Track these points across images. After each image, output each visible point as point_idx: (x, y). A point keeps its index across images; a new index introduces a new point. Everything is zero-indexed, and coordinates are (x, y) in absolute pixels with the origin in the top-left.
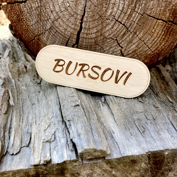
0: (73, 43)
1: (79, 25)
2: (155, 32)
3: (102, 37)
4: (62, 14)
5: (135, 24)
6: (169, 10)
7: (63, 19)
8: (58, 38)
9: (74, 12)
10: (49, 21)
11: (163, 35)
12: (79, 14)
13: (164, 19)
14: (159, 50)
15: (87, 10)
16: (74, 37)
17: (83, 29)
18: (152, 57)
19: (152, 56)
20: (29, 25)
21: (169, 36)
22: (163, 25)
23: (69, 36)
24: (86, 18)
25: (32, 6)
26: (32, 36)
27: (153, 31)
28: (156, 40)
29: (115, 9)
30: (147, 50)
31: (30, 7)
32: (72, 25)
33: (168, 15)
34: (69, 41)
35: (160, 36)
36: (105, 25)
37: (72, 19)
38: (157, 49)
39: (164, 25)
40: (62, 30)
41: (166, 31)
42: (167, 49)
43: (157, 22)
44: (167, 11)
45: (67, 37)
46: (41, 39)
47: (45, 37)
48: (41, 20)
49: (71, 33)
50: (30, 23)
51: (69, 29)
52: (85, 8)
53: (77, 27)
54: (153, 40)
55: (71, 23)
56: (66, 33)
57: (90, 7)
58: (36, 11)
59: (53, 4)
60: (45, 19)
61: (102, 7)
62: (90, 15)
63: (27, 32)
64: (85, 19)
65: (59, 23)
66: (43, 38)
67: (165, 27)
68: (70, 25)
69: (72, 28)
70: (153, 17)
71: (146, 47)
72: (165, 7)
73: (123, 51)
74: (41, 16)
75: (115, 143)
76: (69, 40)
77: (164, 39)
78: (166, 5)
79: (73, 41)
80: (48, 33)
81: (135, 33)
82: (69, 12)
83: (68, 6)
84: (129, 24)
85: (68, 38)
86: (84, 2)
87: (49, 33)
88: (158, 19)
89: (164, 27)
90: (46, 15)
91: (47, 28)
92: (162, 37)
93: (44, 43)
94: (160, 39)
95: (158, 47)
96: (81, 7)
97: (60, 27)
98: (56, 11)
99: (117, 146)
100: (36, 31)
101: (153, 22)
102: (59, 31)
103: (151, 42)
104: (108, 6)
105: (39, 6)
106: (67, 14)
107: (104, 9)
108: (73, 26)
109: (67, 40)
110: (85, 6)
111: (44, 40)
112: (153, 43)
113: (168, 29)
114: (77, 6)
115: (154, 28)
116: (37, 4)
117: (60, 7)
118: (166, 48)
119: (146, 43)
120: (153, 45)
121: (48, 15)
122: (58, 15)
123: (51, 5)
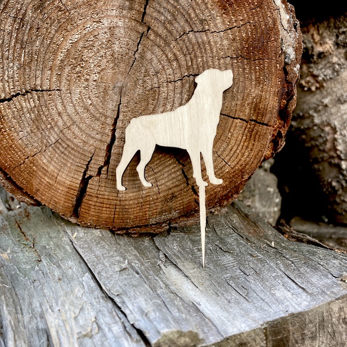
0: (99, 165)
1: (110, 134)
2: (233, 138)
4: (78, 116)
6: (248, 104)
7: (81, 125)
8: (70, 158)
9: (100, 114)
10: (54, 130)
11: (245, 142)
12: (109, 117)
13: (243, 117)
14: (242, 165)
15: (122, 109)
16: (100, 155)
17: (117, 140)
18: (233, 176)
19: (232, 174)
20: (14, 139)
21: (253, 142)
22: (242, 126)
23: (91, 153)
24: (121, 122)
25: (22, 107)
26: (20, 158)
27: (229, 136)
28: (234, 149)
30: (224, 166)
31: (19, 107)
32: (97, 134)
33: (247, 111)
34: (92, 162)
35: (240, 143)
37: (97, 125)
38: (238, 163)
39: (245, 125)
40: (79, 144)
41: (249, 135)
42: (253, 162)
43: (233, 122)
44: (246, 106)
45: (87, 155)
46: (37, 161)
47: (45, 157)
48: (38, 129)
49: (96, 148)
50: (18, 135)
51: (91, 141)
52: (119, 105)
53: (106, 137)
54: (231, 150)
55: (95, 131)
56: (85, 148)
57: (127, 105)
58: (30, 115)
59: (62, 101)
60: (47, 126)
61: (148, 104)
62: (128, 118)
63: (10, 150)
64: (119, 124)
65: (73, 133)
66: (41, 160)
67: (247, 129)
68: (93, 134)
69: (97, 140)
70: (227, 116)
71: (222, 161)
72: (243, 100)
73: (185, 171)
74: (38, 122)
75: (207, 319)
76: (91, 160)
77: (247, 147)
78: (244, 97)
79: (98, 160)
80: (51, 149)
82: (92, 113)
83: (89, 103)
85: (91, 156)
86: (116, 97)
87: (54, 150)
88: (234, 118)
89: (245, 129)
90: (50, 119)
91: (50, 141)
92: (244, 144)
93: (43, 168)
94: (241, 147)
95: (240, 160)
96: (111, 106)
97: (76, 138)
98: (68, 113)
99: (210, 324)
100: (28, 147)
101: (227, 123)
102: (72, 146)
103: (228, 154)
104: (157, 103)
105: (37, 105)
106: (88, 117)
108: (98, 137)
109: (89, 160)
110: (118, 104)
111: (43, 163)
112: (231, 155)
113: (251, 131)
114: (106, 103)
115: (229, 131)
116: (32, 102)
117: (74, 106)
118: (252, 160)
119: (221, 155)
120: (232, 157)
121: (53, 119)
122: (72, 119)
123: (58, 103)
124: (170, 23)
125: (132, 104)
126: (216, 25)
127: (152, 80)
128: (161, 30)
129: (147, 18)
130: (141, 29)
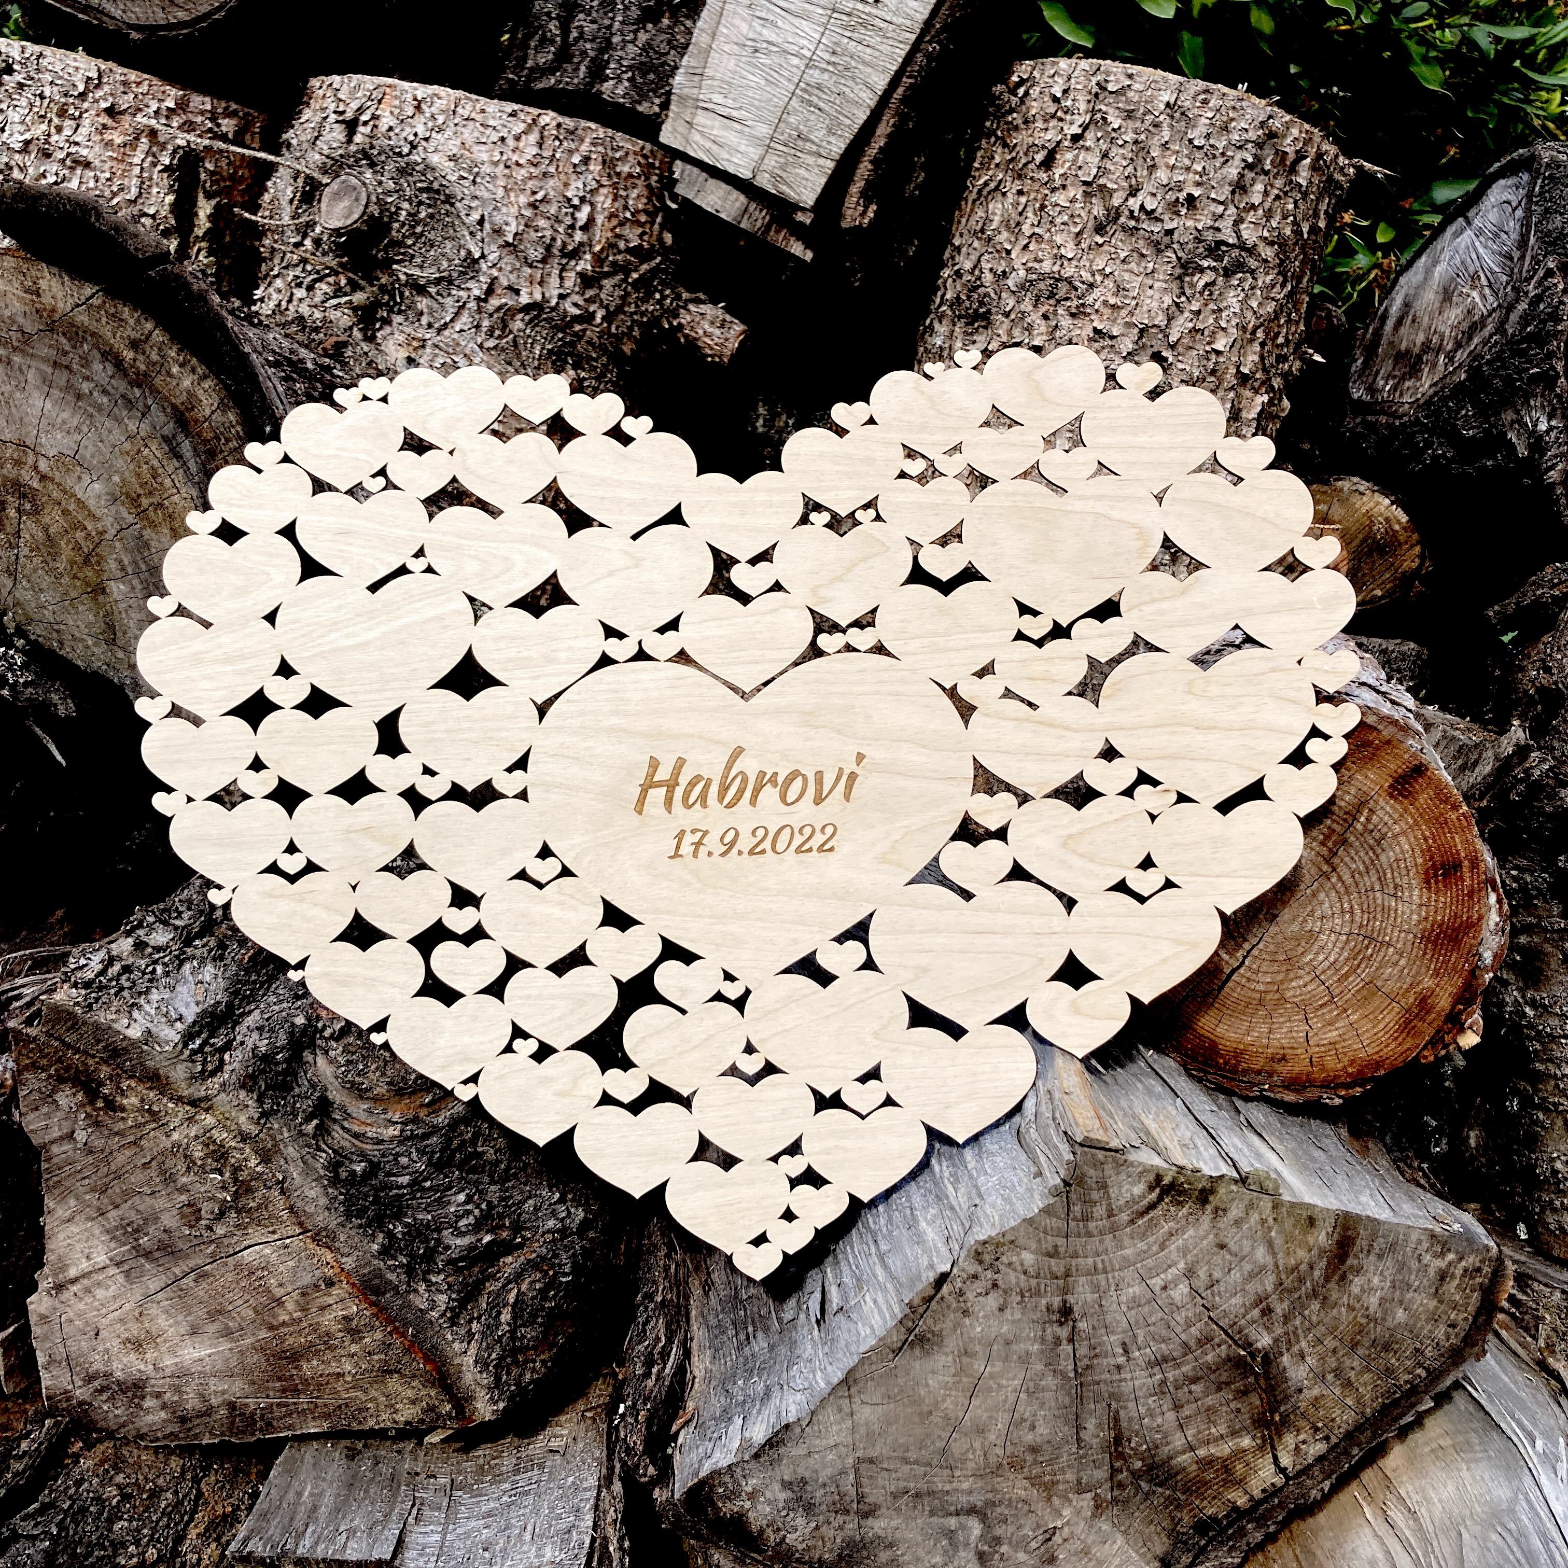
0: (1212, 988)
1: (1241, 960)
2: (1382, 1022)
3: (1277, 996)
5: (1349, 996)
9: (1239, 933)
11: (1395, 1032)
12: (1248, 941)
13: (1404, 1004)
14: (1382, 1057)
15: (1266, 938)
16: (1219, 978)
17: (1244, 968)
19: (1365, 1062)
21: (1405, 1036)
22: (1399, 1013)
24: (1259, 951)
27: (1379, 1019)
28: (1380, 1034)
29: (1321, 957)
30: (1359, 1048)
33: (1411, 1000)
34: (1205, 981)
35: (1389, 1031)
36: (1291, 975)
37: (1230, 944)
38: (1377, 1053)
39: (1402, 1014)
41: (1403, 1026)
42: (1396, 1058)
43: (1390, 1004)
44: (1412, 993)
49: (1217, 968)
54: (1375, 1035)
64: (1255, 952)
67: (1403, 1019)
70: (1385, 994)
77: (1395, 1039)
81: (1346, 1010)
84: (1337, 991)
89: (1401, 1018)
92: (1393, 1034)
94: (1387, 1036)
95: (1381, 1050)
101: (1382, 1002)
103: (1370, 1038)
104: (1310, 948)
107: (1300, 950)
112: (1373, 1041)
113: (1407, 1022)
115: (1381, 1013)
118: (1395, 1056)
119: (1360, 1035)
120: (1372, 1043)
124: (1360, 873)
125: (1280, 937)
126: (1411, 896)
127: (1314, 922)
128: (1347, 877)
129: (1336, 860)
130: (1325, 868)
